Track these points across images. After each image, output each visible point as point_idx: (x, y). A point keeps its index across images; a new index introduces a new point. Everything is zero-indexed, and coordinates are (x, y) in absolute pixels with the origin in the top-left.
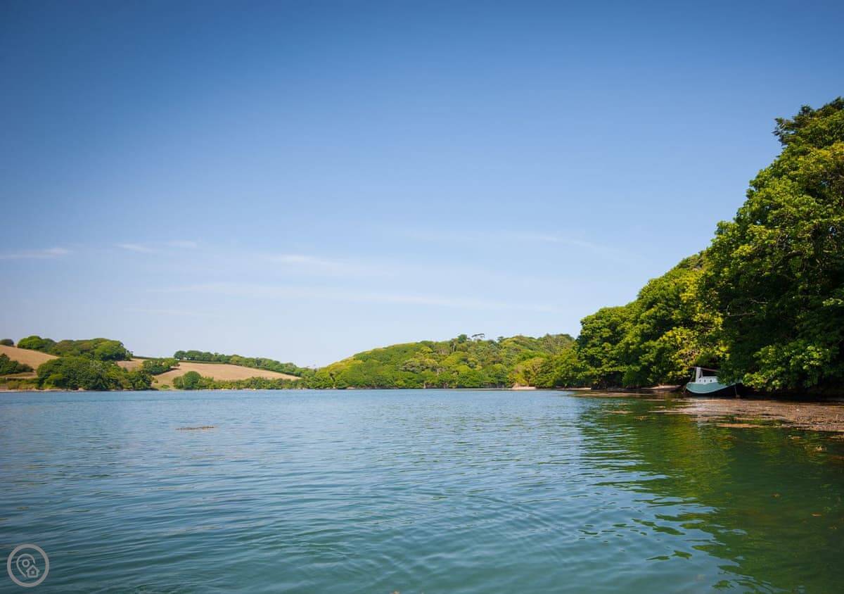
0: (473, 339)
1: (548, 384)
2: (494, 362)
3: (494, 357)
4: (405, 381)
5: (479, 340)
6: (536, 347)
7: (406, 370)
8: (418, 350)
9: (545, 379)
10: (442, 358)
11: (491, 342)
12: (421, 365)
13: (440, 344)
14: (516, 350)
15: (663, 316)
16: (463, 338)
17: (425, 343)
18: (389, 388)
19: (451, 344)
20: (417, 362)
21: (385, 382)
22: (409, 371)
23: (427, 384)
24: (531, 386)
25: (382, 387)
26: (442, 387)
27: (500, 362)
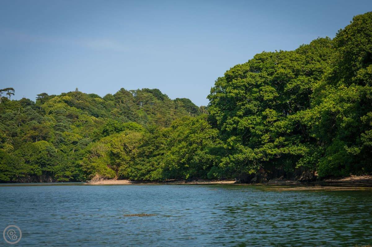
1: (154, 175)
3: (35, 129)
5: (6, 100)
6: (103, 112)
9: (148, 167)
11: (26, 102)
14: (70, 116)
24: (122, 178)
27: (44, 138)
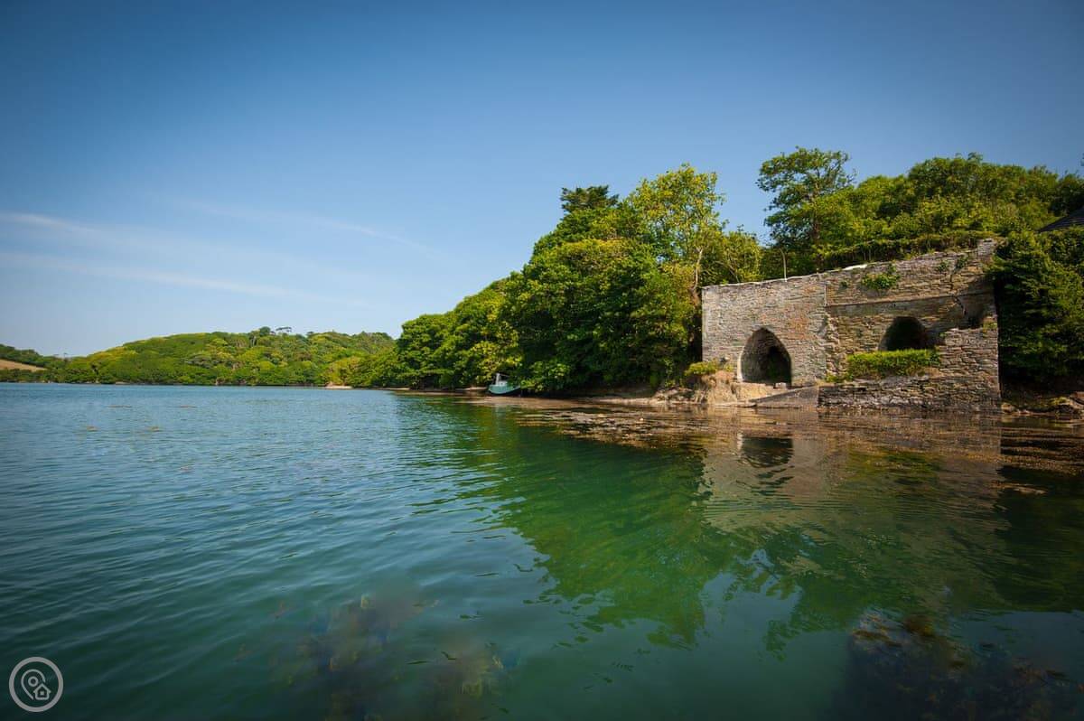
0: (277, 333)
1: (366, 384)
2: (302, 359)
3: (303, 353)
4: (192, 377)
5: (285, 334)
6: (350, 345)
7: (193, 364)
8: (210, 342)
9: (362, 378)
10: (240, 352)
11: (299, 337)
12: (213, 359)
13: (237, 336)
14: (328, 347)
15: (475, 331)
16: (265, 331)
17: (218, 334)
18: (171, 384)
19: (251, 336)
20: (207, 355)
21: (166, 377)
22: (198, 365)
23: (220, 381)
24: (346, 385)
25: (161, 382)
26: (238, 385)
27: (309, 360)
